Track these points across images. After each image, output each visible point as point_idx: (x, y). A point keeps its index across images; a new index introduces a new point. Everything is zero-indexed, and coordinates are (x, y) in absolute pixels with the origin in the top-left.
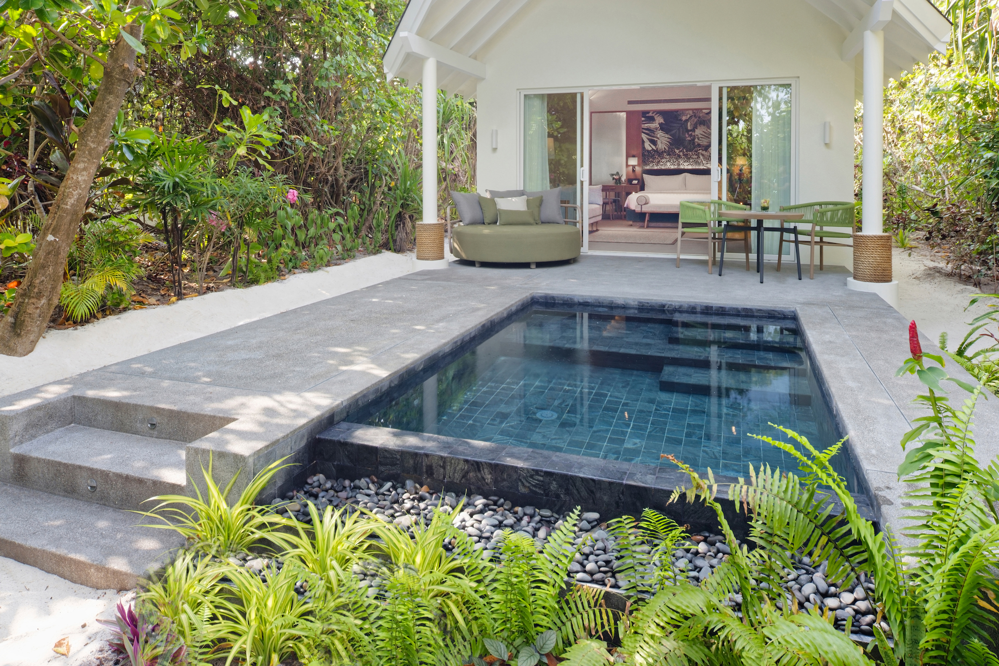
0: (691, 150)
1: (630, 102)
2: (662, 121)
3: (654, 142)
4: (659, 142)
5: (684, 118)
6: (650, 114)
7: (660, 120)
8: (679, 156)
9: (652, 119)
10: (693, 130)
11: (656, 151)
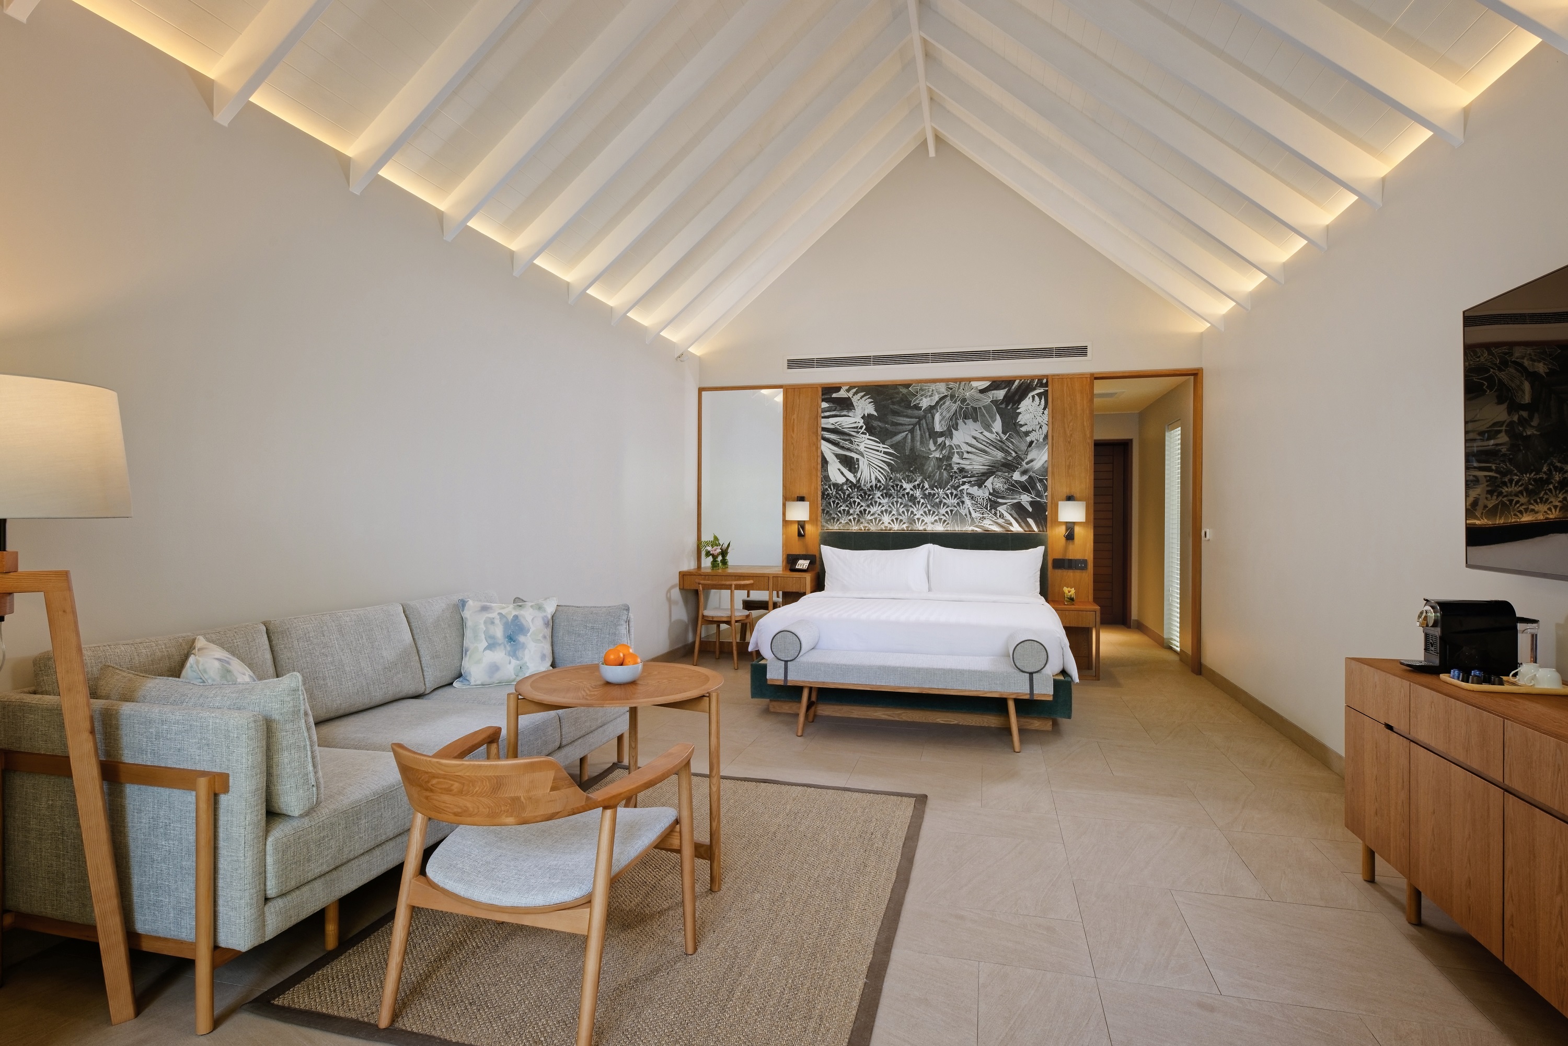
0: (941, 485)
1: (793, 364)
2: (870, 409)
3: (849, 463)
4: (863, 464)
5: (925, 403)
6: (842, 394)
7: (864, 407)
8: (913, 499)
9: (845, 405)
10: (948, 433)
11: (856, 486)
